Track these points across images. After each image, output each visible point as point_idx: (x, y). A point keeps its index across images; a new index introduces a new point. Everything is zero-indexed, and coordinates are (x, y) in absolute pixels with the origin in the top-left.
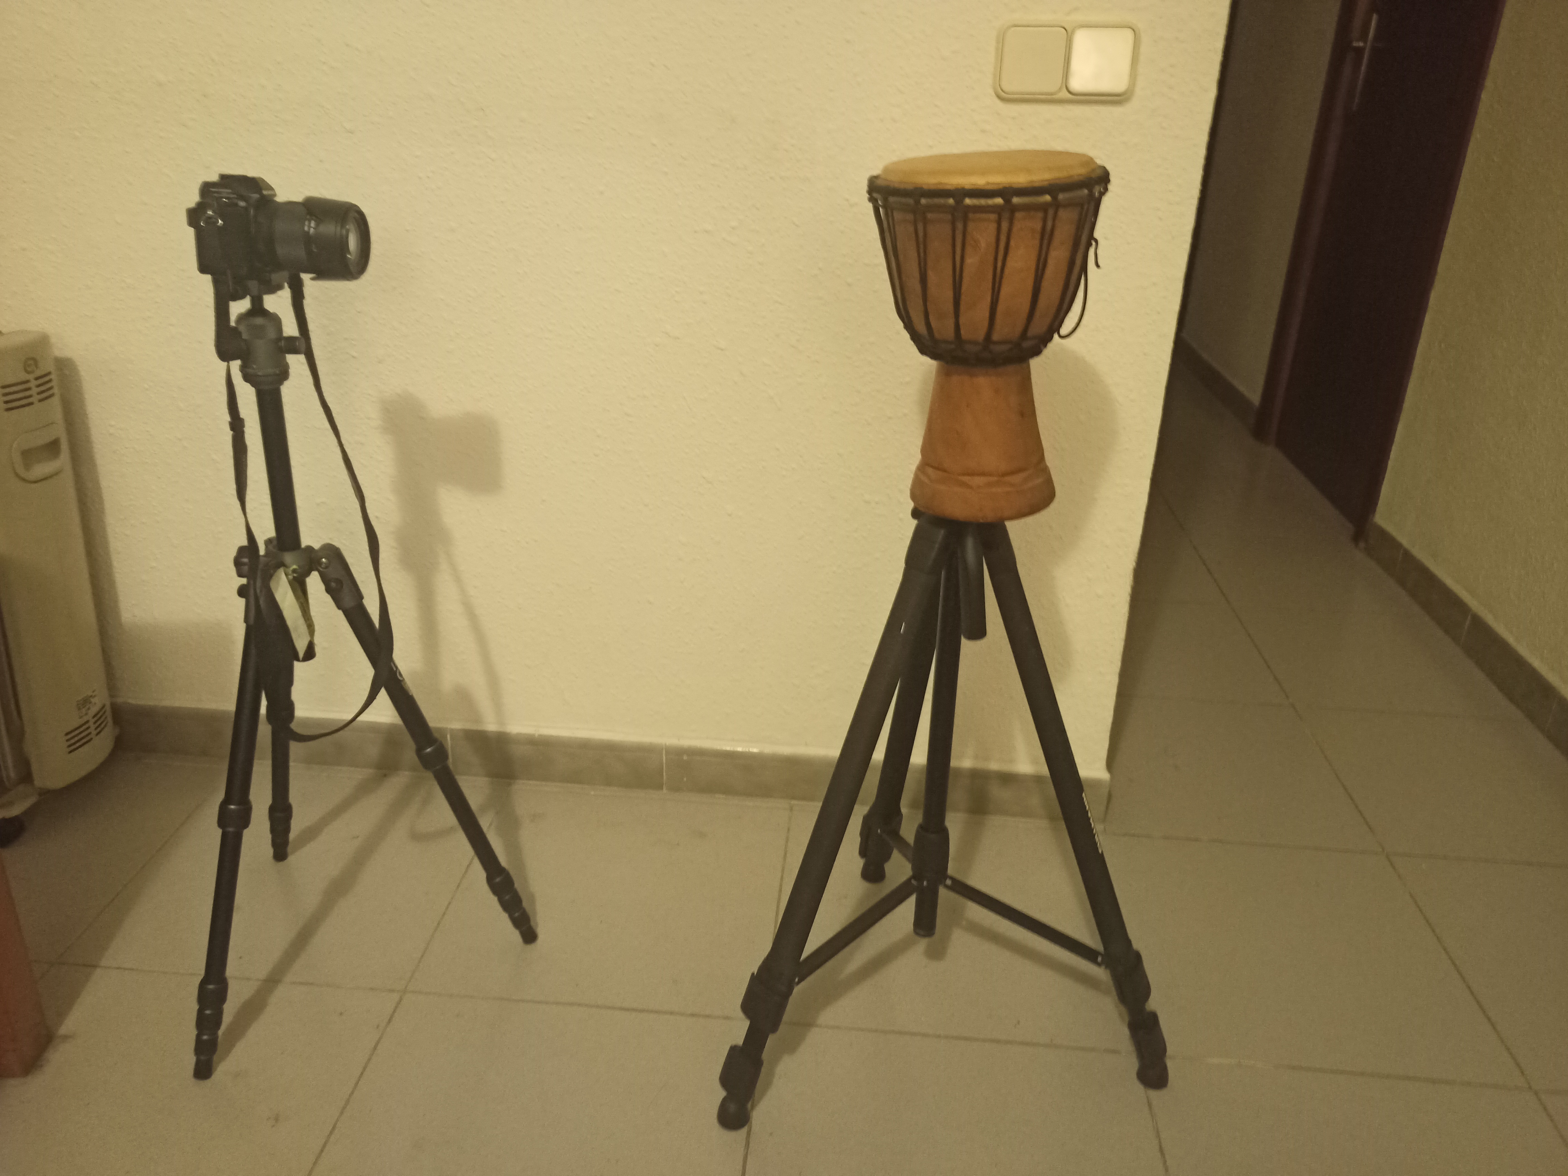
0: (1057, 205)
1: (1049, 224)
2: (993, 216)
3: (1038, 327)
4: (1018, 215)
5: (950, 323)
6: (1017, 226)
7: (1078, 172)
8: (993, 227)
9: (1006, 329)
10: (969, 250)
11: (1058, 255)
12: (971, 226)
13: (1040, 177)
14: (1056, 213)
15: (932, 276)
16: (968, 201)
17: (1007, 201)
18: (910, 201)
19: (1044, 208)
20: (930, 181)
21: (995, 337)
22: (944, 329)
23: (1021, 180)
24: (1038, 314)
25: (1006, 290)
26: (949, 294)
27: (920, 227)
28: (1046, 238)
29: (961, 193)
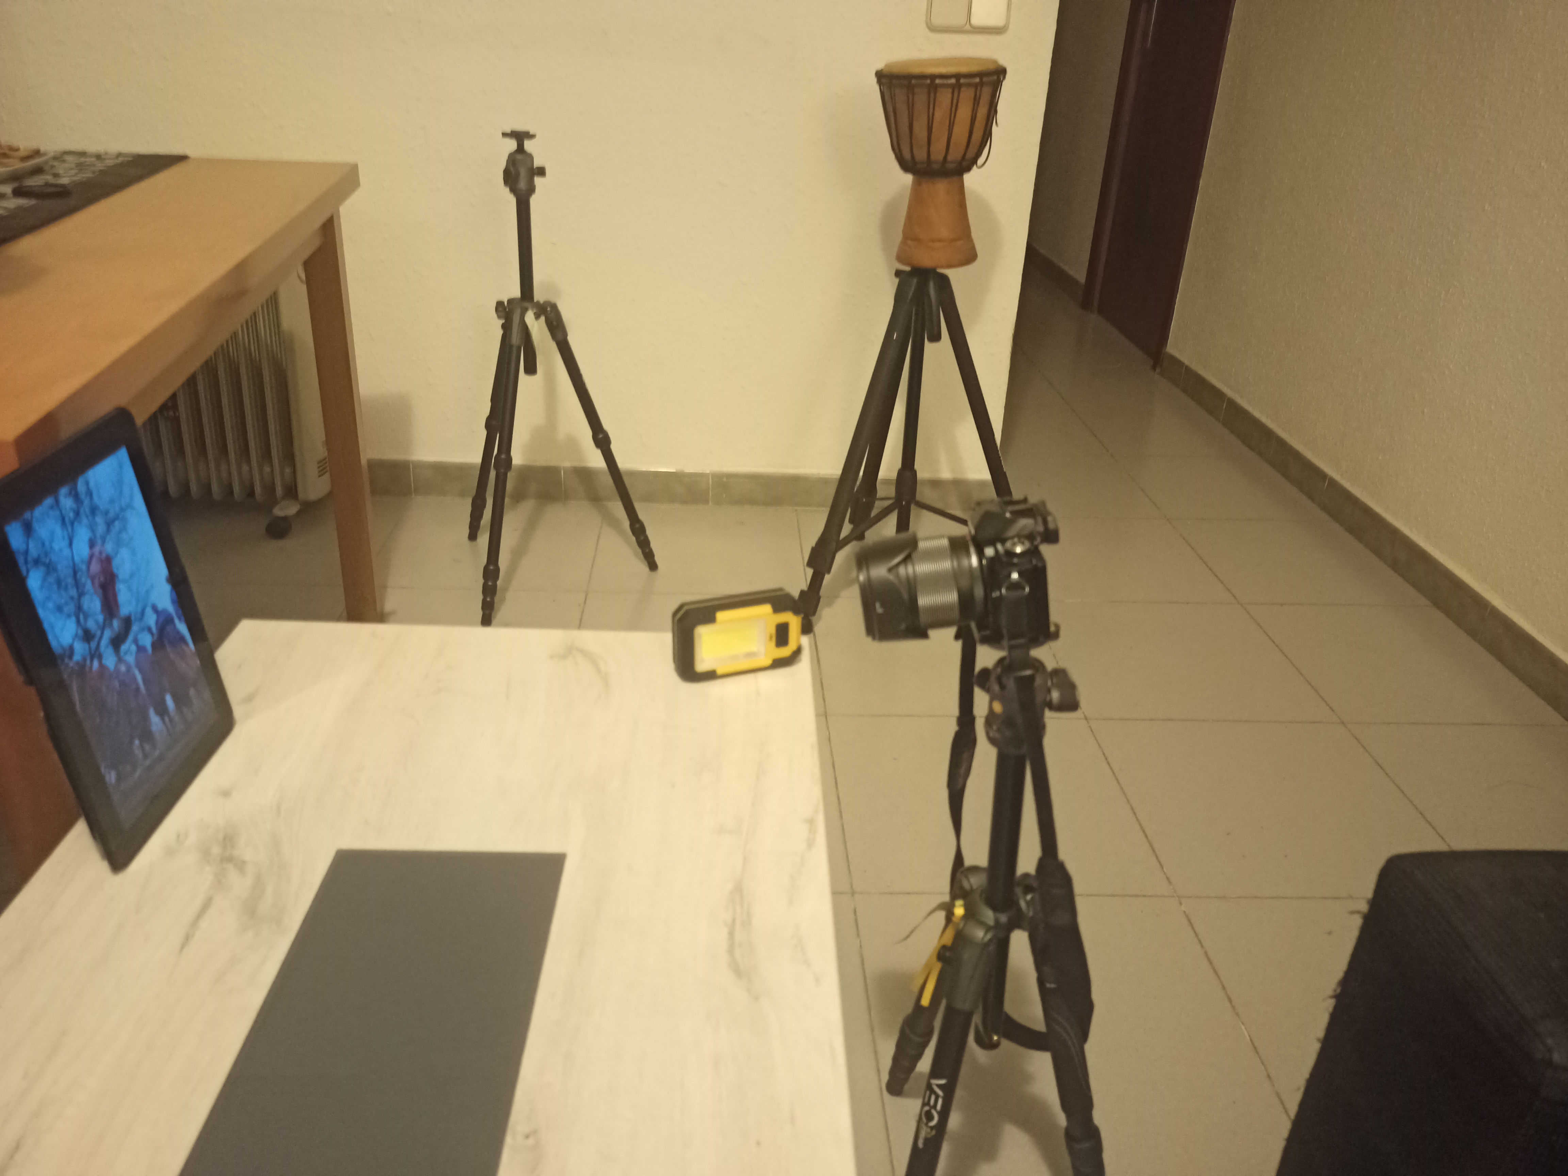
0: (982, 84)
1: (978, 93)
2: (950, 90)
3: (971, 154)
4: (963, 89)
5: (925, 151)
6: (962, 95)
7: (992, 67)
8: (949, 96)
9: (955, 154)
10: (937, 108)
11: (982, 112)
12: (938, 95)
13: (974, 68)
14: (981, 89)
15: (916, 124)
16: (938, 81)
17: (958, 80)
18: (905, 82)
19: (976, 86)
20: (917, 70)
21: (949, 158)
22: (921, 155)
23: (964, 69)
24: (971, 146)
25: (956, 130)
26: (925, 134)
27: (911, 97)
28: (976, 101)
29: (933, 77)
